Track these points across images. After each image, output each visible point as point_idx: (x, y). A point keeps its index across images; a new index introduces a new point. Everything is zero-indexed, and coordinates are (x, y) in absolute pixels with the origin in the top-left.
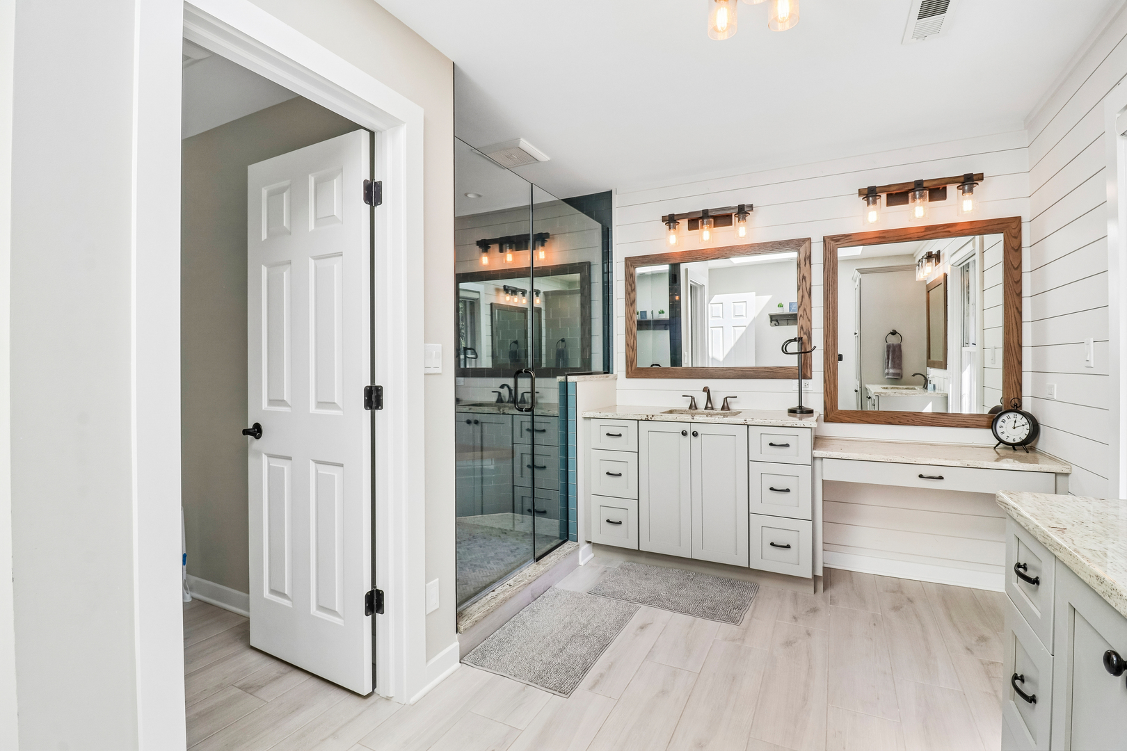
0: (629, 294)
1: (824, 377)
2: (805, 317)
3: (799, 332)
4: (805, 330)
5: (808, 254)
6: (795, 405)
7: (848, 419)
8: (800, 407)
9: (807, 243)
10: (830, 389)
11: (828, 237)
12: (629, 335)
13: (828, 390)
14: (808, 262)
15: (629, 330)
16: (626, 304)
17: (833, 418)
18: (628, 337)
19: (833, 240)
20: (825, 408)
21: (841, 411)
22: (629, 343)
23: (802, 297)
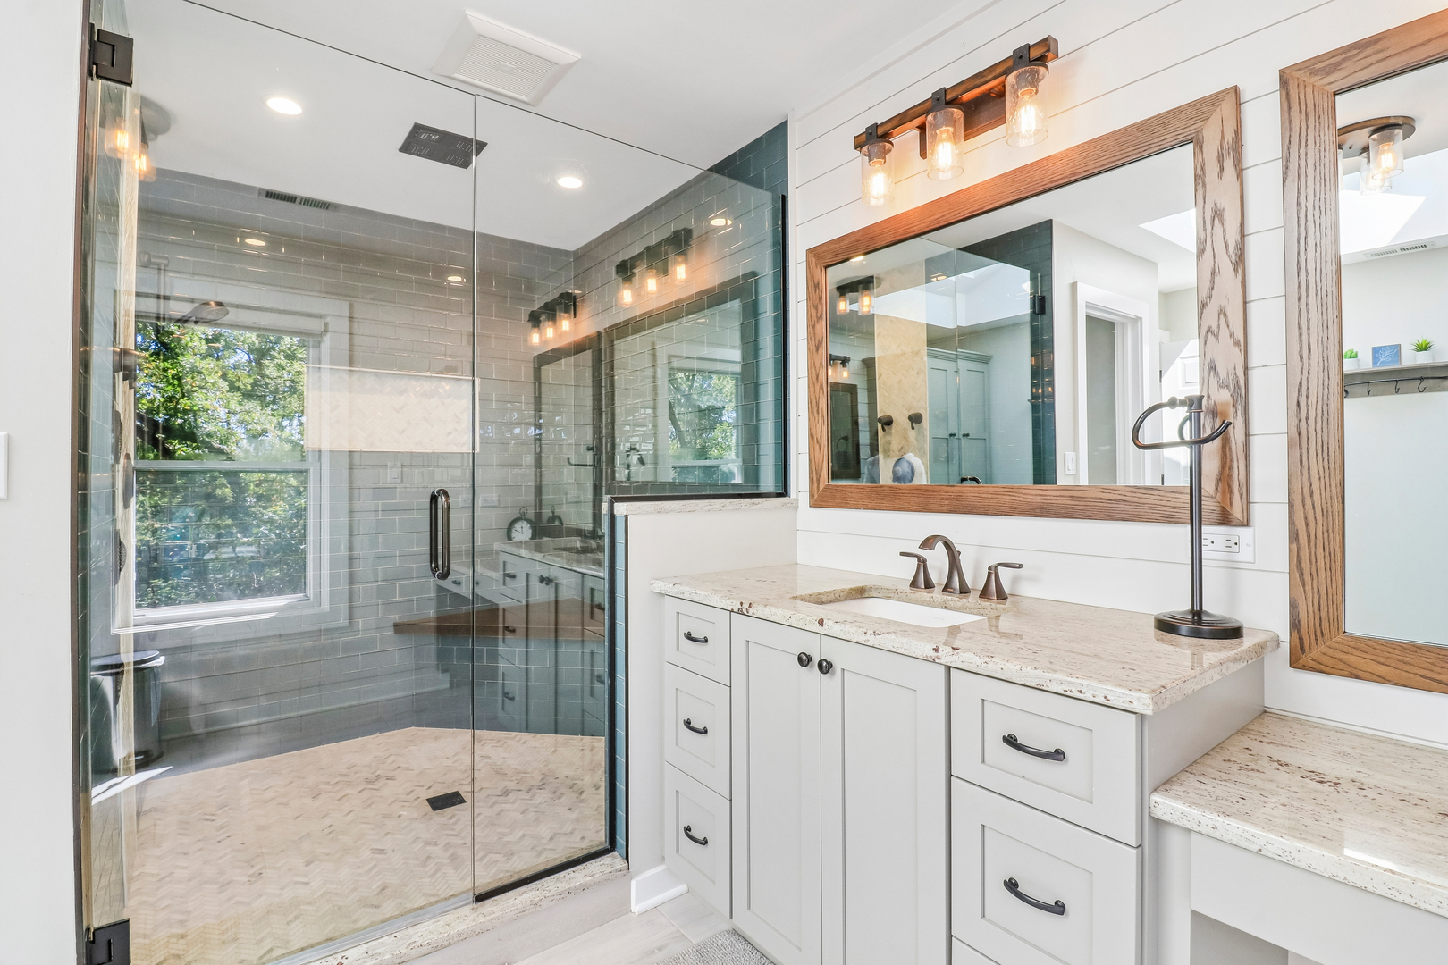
0: (814, 327)
1: (1292, 523)
2: (1224, 333)
3: (1205, 382)
4: (1223, 374)
5: (1229, 137)
6: (1180, 604)
7: (1382, 670)
8: (1197, 614)
9: (1227, 108)
10: (1313, 560)
11: (1298, 67)
12: (813, 414)
13: (1306, 565)
14: (1229, 163)
15: (814, 402)
16: (809, 349)
17: (1325, 660)
18: (812, 420)
19: (1314, 73)
20: (1295, 625)
21: (1357, 639)
22: (814, 433)
23: (1213, 273)
